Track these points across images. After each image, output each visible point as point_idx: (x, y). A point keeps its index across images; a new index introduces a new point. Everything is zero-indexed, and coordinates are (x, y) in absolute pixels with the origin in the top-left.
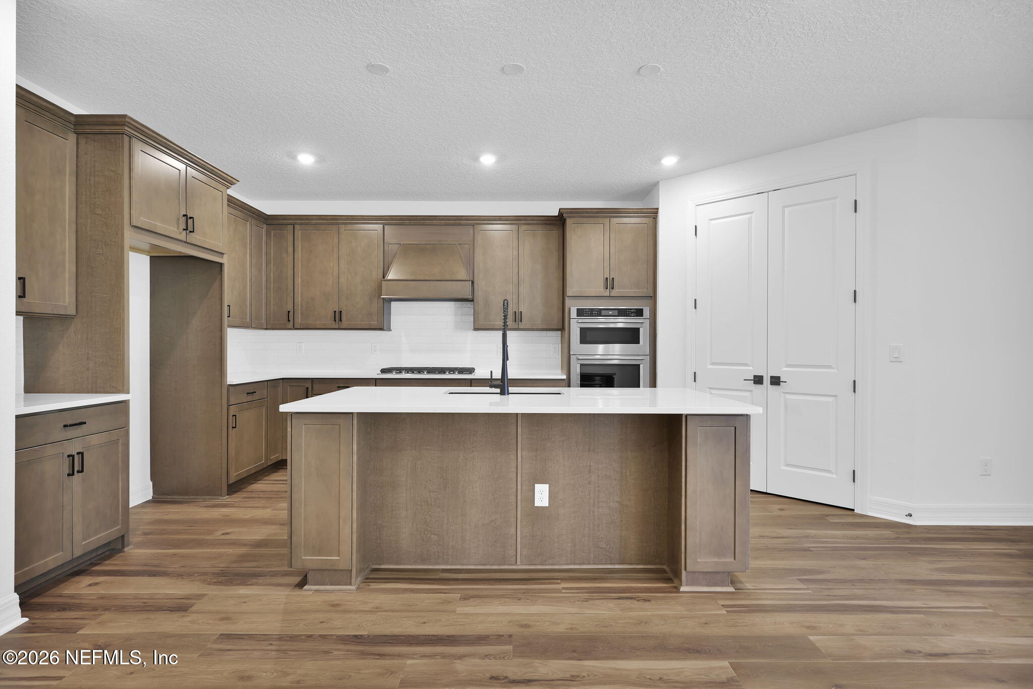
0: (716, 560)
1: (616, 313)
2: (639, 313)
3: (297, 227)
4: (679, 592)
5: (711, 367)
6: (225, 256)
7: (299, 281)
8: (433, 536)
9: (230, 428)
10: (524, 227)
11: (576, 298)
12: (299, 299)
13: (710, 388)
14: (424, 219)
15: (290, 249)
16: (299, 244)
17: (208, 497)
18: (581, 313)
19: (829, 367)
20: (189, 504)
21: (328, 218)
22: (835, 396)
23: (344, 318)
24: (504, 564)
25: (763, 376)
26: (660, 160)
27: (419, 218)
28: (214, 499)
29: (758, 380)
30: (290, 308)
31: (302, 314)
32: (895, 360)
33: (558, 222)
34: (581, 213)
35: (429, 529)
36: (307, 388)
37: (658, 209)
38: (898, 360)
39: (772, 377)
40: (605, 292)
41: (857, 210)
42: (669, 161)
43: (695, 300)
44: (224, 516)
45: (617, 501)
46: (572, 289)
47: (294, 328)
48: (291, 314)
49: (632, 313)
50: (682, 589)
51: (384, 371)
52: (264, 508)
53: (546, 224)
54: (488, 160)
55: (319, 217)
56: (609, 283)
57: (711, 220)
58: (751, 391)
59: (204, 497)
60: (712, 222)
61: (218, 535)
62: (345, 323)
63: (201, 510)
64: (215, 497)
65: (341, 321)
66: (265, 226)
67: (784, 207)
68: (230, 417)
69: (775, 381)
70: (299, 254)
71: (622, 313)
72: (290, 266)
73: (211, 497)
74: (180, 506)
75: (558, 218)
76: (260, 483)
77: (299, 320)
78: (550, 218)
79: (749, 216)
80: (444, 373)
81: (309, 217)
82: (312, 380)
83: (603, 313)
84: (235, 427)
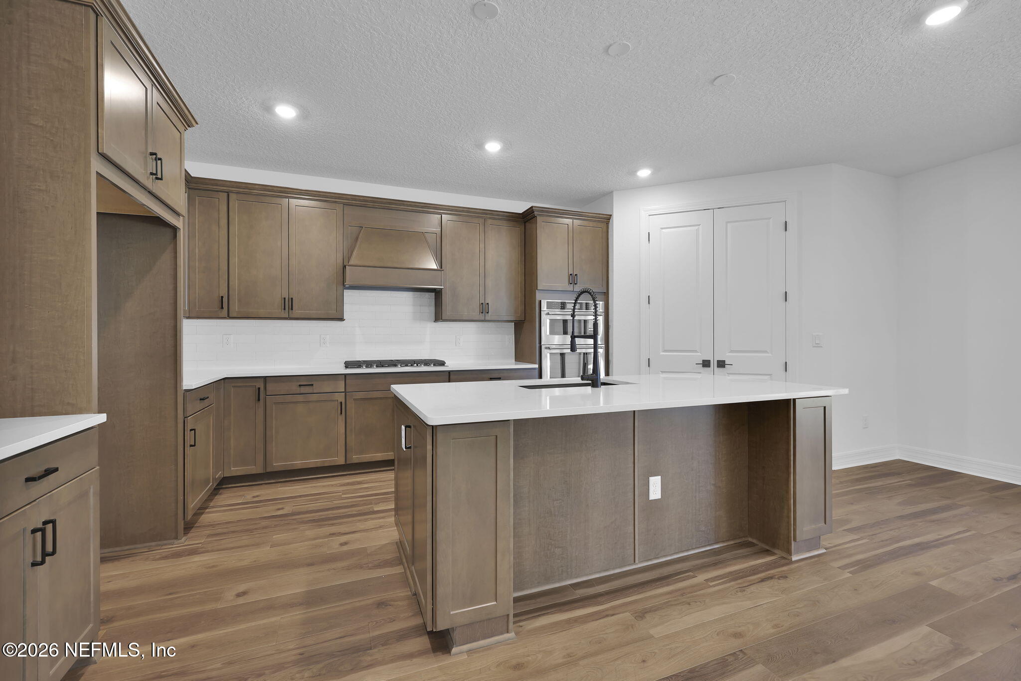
0: (813, 526)
3: (233, 197)
4: (791, 562)
5: (663, 354)
6: (181, 218)
7: (234, 260)
8: (556, 549)
9: (188, 448)
10: (490, 221)
11: (546, 291)
12: (235, 282)
14: (390, 203)
15: (224, 222)
16: (235, 218)
17: (153, 544)
19: (766, 352)
20: (131, 559)
21: (275, 189)
22: (770, 375)
23: (296, 306)
24: (625, 566)
25: (709, 360)
26: (636, 171)
27: (385, 201)
28: (166, 545)
29: (706, 364)
30: (224, 292)
31: (239, 301)
32: (816, 345)
33: (520, 219)
34: (550, 212)
35: (553, 542)
36: (259, 388)
37: (611, 215)
38: (819, 345)
39: (718, 361)
40: (570, 287)
41: (787, 228)
42: (644, 173)
43: (650, 296)
44: (210, 567)
45: (713, 484)
46: (543, 282)
47: (229, 317)
48: (225, 300)
50: (794, 558)
52: (257, 545)
53: (509, 220)
54: (493, 147)
55: (264, 187)
56: (573, 279)
57: (662, 228)
59: (148, 544)
60: (663, 230)
61: (229, 598)
62: (296, 312)
63: (163, 564)
64: (165, 542)
65: (292, 309)
67: (727, 222)
68: (188, 432)
69: (721, 364)
70: (235, 229)
72: (224, 242)
73: (159, 543)
74: (116, 563)
75: (521, 216)
76: (209, 513)
77: (235, 308)
78: (513, 215)
79: (697, 227)
81: (250, 186)
82: (265, 378)
84: (194, 445)
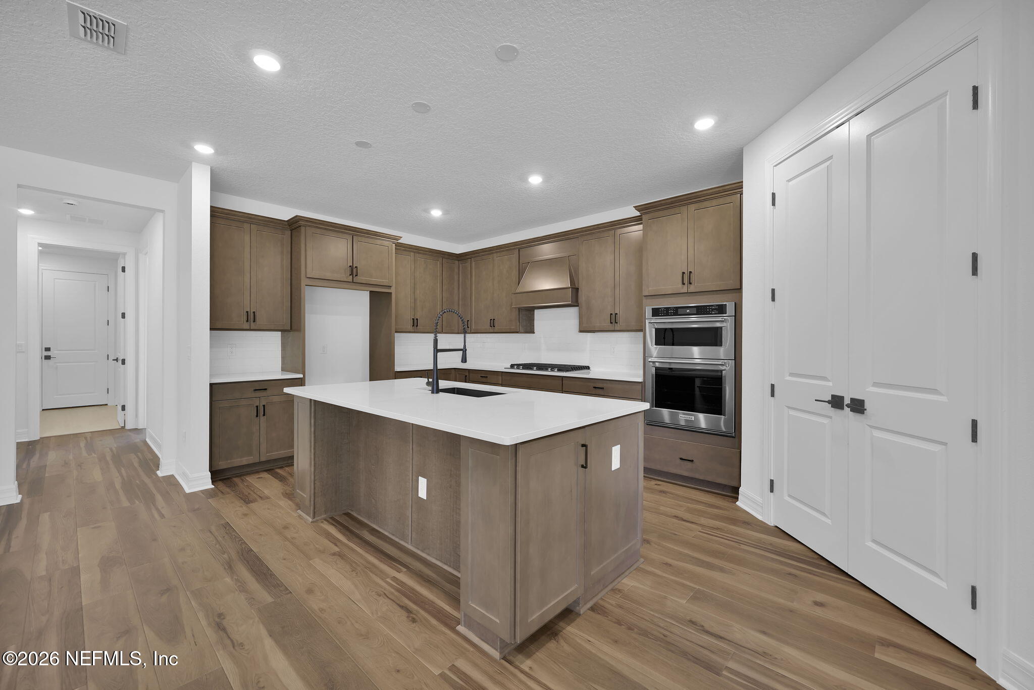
1: (695, 311)
2: (721, 309)
3: (473, 260)
5: (788, 378)
7: (473, 298)
11: (654, 297)
12: (473, 312)
13: (789, 407)
14: (543, 240)
15: (470, 276)
16: (473, 272)
18: (656, 312)
19: (935, 391)
21: (487, 250)
22: (945, 444)
23: (496, 325)
25: (843, 397)
26: (692, 124)
27: (539, 239)
29: (837, 402)
30: (469, 318)
31: (474, 322)
34: (662, 205)
36: (466, 376)
37: (741, 182)
39: (852, 400)
40: (683, 288)
42: (704, 124)
43: (773, 290)
46: (648, 288)
47: (470, 332)
48: (469, 323)
49: (713, 310)
51: (512, 366)
53: (639, 224)
56: (687, 278)
57: (789, 181)
58: (831, 417)
60: (790, 183)
62: (496, 328)
65: (494, 326)
66: (457, 262)
69: (858, 406)
70: (473, 279)
71: (701, 310)
72: (469, 288)
77: (473, 327)
79: (828, 163)
80: (547, 370)
81: (478, 251)
82: (469, 370)
83: (680, 311)
